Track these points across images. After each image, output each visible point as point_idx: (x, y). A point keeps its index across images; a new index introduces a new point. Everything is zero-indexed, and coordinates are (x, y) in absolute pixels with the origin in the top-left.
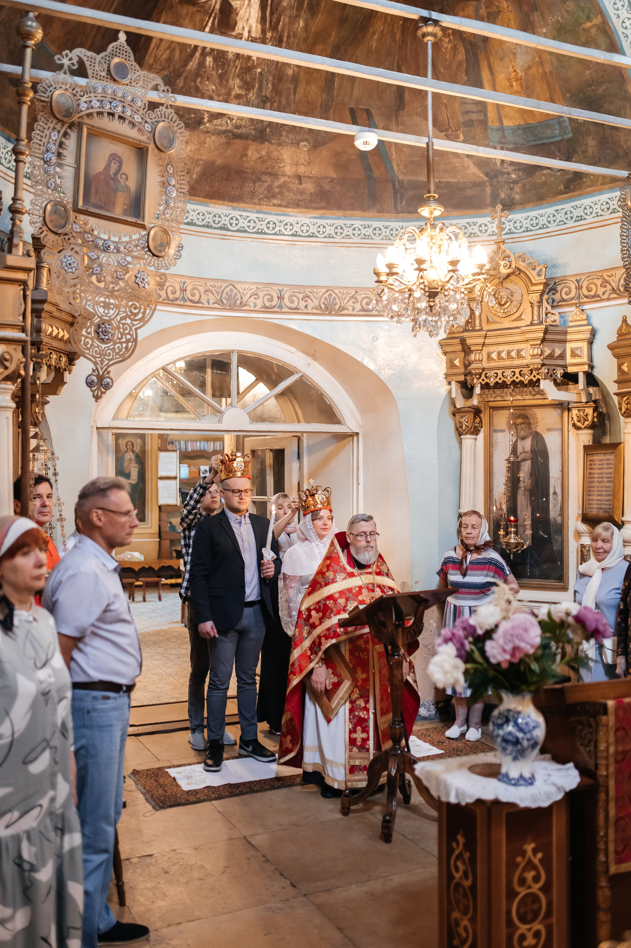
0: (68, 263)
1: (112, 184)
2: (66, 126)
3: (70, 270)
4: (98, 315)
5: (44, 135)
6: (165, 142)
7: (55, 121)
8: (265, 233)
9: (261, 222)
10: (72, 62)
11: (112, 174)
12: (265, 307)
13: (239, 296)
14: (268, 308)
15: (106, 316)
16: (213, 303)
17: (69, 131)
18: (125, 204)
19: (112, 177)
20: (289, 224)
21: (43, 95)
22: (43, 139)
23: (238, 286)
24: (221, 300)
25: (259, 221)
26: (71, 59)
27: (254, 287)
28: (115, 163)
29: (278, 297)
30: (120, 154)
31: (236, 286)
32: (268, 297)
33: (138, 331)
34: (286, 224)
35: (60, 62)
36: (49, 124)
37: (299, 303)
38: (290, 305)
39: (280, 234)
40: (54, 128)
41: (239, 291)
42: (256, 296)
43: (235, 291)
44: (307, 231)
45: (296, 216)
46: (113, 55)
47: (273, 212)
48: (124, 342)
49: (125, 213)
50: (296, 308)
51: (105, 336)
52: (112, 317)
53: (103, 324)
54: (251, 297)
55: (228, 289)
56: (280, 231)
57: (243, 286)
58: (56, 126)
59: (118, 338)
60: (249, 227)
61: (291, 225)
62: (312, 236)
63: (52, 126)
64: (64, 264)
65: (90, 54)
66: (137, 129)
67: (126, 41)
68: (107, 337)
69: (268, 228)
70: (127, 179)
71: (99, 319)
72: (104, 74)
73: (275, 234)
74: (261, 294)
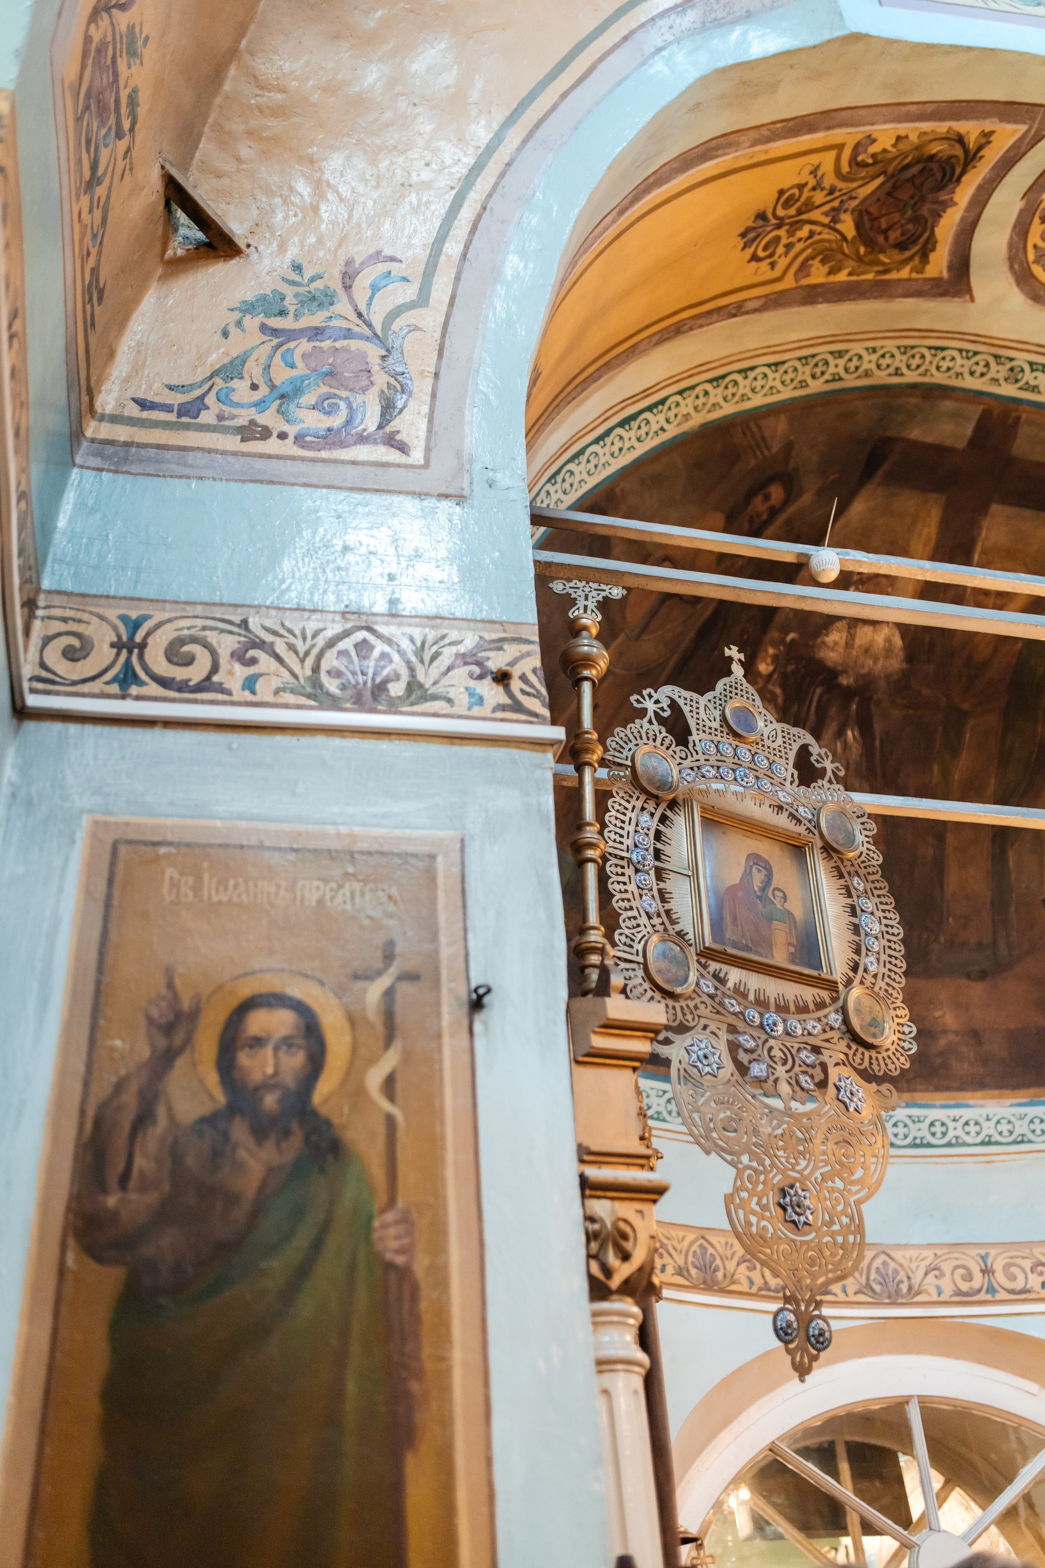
0: (701, 1053)
1: (760, 907)
2: (663, 806)
3: (707, 1069)
4: (778, 1168)
5: (627, 819)
6: (840, 837)
7: (643, 797)
8: (929, 1145)
9: (918, 1125)
10: (660, 705)
11: (756, 889)
12: (959, 1293)
13: (902, 1275)
14: (966, 1294)
15: (793, 1170)
16: (856, 1293)
17: (669, 813)
18: (790, 944)
19: (758, 893)
20: (972, 1123)
21: (617, 754)
22: (626, 826)
23: (897, 1255)
24: (868, 1286)
25: (914, 1122)
26: (657, 702)
27: (929, 1254)
28: (759, 871)
29: (982, 1271)
30: (765, 856)
31: (893, 1253)
32: (961, 1271)
33: (864, 1207)
34: (967, 1123)
35: (639, 706)
36: (633, 802)
37: (1026, 1279)
38: (1010, 1285)
39: (958, 1143)
40: (643, 809)
41: (901, 1265)
42: (936, 1272)
43: (892, 1265)
44: (1011, 1133)
45: (982, 1106)
46: (726, 697)
47: (938, 1103)
48: (838, 1233)
49: (793, 958)
50: (1024, 1291)
51: (798, 1214)
52: (806, 1173)
53: (792, 1187)
54: (926, 1274)
55: (878, 1263)
56: (957, 1138)
57: (909, 1253)
58: (646, 805)
59: (825, 1224)
60: (896, 1135)
61: (977, 1123)
62: (1022, 1142)
63: (639, 804)
64: (694, 1056)
65: (688, 694)
66: (786, 814)
67: (744, 676)
68: (803, 1219)
69: (933, 1134)
70: (785, 898)
71: (780, 1177)
72: (716, 725)
73: (949, 1145)
74: (947, 1267)
